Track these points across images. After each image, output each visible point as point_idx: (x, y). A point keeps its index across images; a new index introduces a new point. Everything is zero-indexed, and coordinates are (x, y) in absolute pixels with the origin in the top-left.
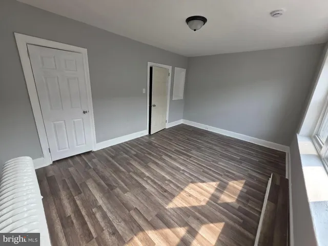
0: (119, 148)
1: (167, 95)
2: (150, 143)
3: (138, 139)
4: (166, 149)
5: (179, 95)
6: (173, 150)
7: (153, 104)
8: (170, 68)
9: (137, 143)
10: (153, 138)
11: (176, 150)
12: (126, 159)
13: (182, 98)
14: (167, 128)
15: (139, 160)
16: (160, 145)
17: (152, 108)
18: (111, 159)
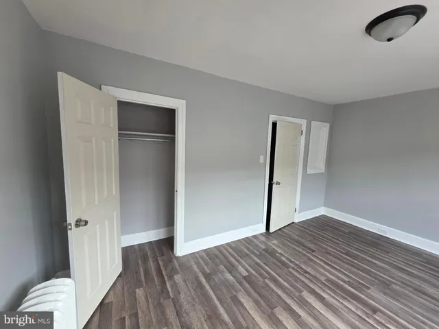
0: (217, 257)
1: (298, 165)
2: (272, 253)
3: (248, 241)
4: (306, 272)
5: (318, 165)
6: (323, 279)
7: (275, 180)
8: (304, 123)
9: (248, 249)
10: (275, 242)
11: (328, 280)
12: (229, 286)
13: (323, 171)
14: (296, 221)
15: (256, 295)
16: (291, 262)
17: (275, 187)
18: (203, 280)
